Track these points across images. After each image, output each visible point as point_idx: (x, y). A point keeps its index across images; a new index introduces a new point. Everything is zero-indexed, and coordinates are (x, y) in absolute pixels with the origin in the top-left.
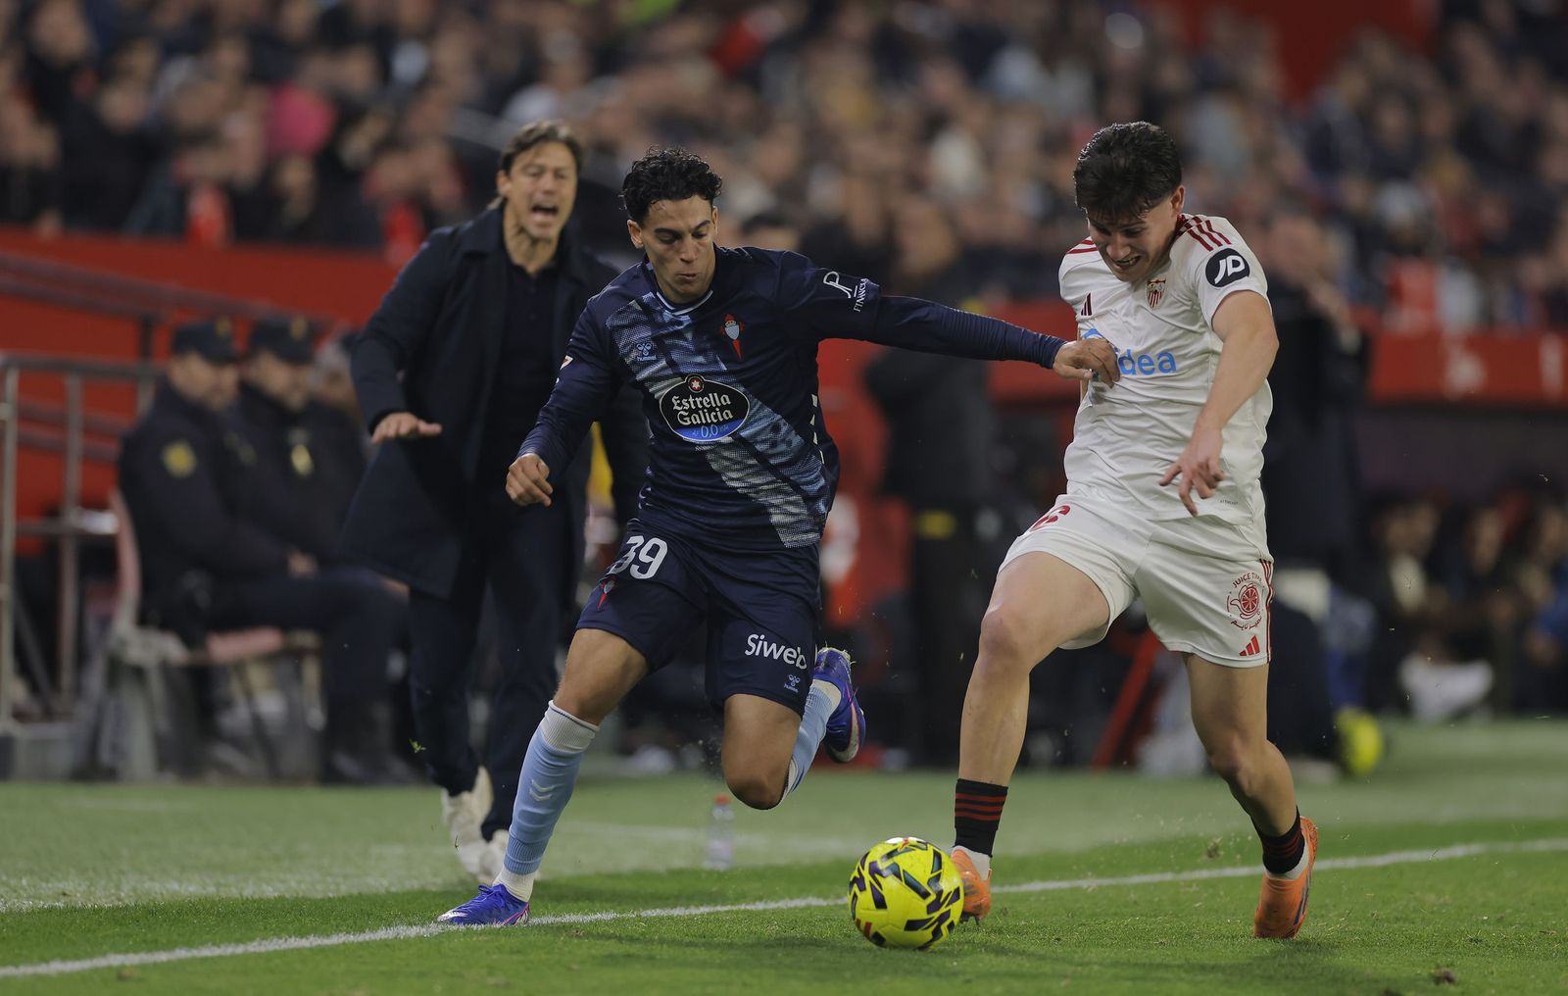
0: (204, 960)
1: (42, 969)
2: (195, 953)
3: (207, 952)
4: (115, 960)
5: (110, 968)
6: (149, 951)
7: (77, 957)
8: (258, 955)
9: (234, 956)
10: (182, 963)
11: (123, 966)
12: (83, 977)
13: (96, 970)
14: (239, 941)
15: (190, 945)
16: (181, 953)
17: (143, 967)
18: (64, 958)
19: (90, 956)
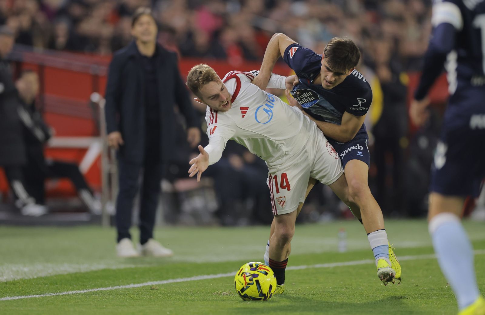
0: (178, 283)
1: (128, 286)
2: (175, 281)
3: (179, 280)
4: (150, 283)
5: (148, 286)
6: (160, 280)
7: (138, 283)
8: (194, 281)
9: (187, 282)
10: (171, 283)
11: (153, 285)
12: (140, 289)
13: (144, 287)
14: (188, 277)
15: (173, 278)
16: (171, 281)
17: (159, 285)
18: (134, 283)
19: (142, 282)
